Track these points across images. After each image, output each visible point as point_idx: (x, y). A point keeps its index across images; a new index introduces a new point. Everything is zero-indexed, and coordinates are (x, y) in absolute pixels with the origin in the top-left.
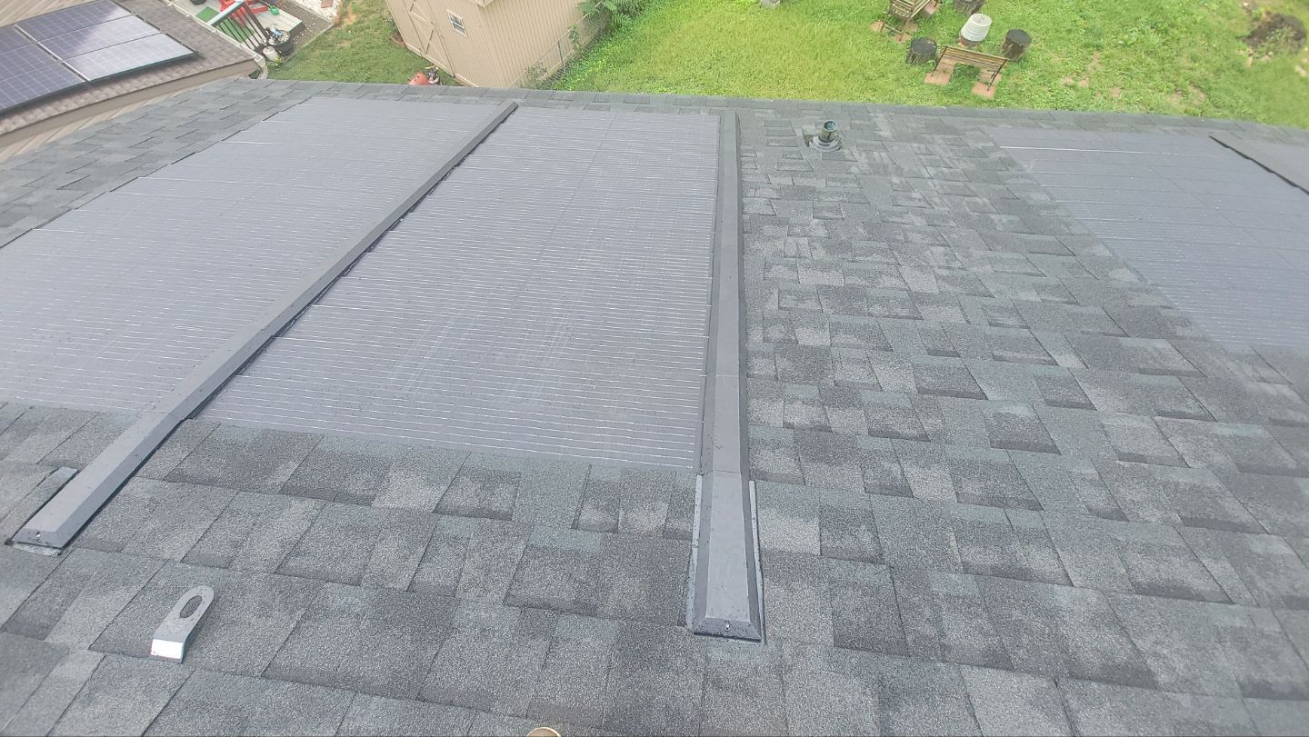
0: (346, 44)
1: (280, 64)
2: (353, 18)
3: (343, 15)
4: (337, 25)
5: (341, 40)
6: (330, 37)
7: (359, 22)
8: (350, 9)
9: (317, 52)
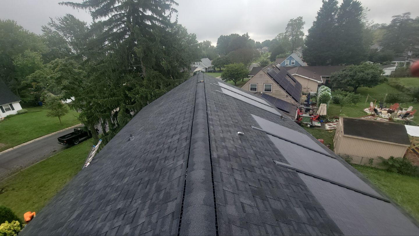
0: (324, 133)
1: (308, 127)
2: (331, 132)
3: (331, 130)
4: (327, 130)
5: (323, 132)
6: (322, 131)
7: (332, 133)
8: (333, 131)
9: (317, 130)
